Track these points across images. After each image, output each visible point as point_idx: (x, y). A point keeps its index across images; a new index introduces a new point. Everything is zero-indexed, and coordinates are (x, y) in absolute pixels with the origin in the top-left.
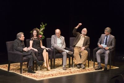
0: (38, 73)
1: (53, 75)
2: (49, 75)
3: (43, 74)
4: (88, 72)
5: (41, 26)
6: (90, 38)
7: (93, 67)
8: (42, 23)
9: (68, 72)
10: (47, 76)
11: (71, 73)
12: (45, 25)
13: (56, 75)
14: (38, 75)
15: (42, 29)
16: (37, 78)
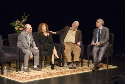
0: (23, 73)
1: (40, 76)
2: (36, 76)
3: (28, 75)
4: (82, 72)
5: (22, 17)
6: (82, 32)
7: (87, 66)
8: (24, 14)
9: (58, 73)
10: (33, 77)
11: (62, 73)
12: (28, 16)
13: (45, 76)
14: (22, 76)
15: (24, 21)
16: (21, 80)
